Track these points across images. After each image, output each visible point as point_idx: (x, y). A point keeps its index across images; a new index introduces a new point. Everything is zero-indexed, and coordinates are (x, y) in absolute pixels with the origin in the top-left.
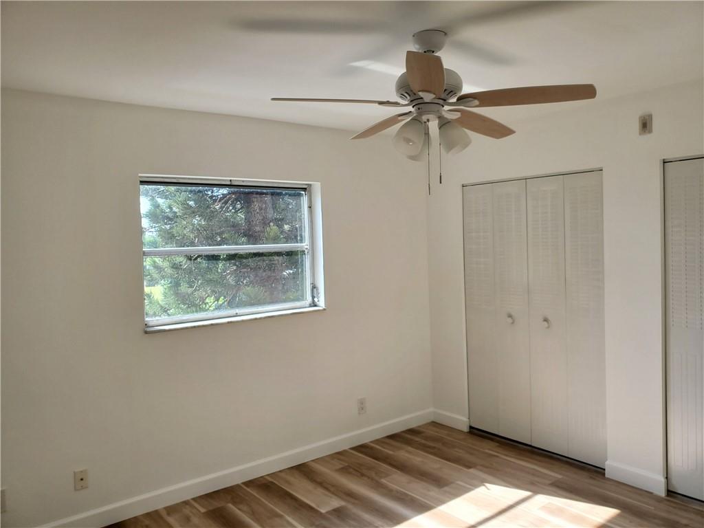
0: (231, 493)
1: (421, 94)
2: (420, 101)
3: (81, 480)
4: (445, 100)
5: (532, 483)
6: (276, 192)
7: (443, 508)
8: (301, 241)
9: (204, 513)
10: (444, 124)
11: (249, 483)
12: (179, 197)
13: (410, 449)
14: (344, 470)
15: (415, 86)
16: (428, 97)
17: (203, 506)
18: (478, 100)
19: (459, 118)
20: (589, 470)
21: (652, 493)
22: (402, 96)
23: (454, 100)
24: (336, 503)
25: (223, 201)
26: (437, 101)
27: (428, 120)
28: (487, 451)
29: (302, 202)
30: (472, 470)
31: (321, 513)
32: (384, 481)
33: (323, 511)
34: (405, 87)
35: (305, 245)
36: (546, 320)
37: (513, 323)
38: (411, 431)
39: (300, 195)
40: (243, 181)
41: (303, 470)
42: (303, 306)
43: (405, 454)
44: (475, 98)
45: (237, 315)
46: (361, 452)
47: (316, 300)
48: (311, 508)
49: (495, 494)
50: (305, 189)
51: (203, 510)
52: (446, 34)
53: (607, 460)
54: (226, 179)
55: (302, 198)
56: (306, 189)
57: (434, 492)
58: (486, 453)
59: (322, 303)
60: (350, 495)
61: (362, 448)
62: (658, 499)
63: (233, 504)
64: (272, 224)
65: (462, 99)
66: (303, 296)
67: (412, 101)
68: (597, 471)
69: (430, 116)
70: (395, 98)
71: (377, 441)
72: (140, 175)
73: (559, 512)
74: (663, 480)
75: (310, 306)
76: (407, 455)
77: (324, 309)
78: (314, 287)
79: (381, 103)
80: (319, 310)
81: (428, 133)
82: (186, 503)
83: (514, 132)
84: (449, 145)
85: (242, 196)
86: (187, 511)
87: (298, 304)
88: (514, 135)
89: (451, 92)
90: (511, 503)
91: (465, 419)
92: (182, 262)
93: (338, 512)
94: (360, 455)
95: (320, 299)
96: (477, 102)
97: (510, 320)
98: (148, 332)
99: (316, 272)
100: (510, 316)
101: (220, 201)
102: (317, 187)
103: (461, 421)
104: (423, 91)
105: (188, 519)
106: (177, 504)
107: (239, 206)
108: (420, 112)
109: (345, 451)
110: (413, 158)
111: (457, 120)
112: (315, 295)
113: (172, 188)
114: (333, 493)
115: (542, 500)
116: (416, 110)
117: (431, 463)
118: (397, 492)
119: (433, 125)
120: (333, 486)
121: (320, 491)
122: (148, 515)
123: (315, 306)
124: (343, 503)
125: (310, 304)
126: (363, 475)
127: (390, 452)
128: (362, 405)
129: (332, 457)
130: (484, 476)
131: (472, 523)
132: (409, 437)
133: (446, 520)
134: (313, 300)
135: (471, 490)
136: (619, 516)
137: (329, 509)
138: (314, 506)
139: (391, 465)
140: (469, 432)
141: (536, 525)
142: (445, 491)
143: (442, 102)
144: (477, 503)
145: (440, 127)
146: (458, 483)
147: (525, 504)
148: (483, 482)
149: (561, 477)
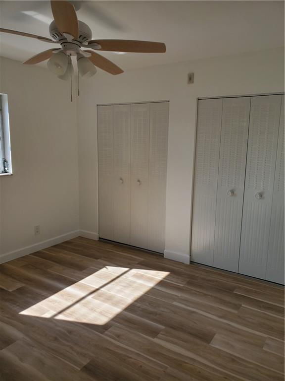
1: (65, 35)
2: (65, 41)
4: (81, 43)
5: (129, 264)
7: (82, 282)
10: (80, 58)
13: (65, 252)
14: (26, 266)
15: (61, 29)
16: (69, 38)
18: (101, 45)
19: (91, 57)
20: (156, 255)
21: (183, 263)
22: (54, 36)
23: (86, 43)
24: (19, 285)
26: (75, 42)
27: (71, 55)
28: (107, 250)
30: (99, 260)
31: (9, 293)
32: (49, 270)
33: (10, 291)
34: (54, 29)
36: (139, 181)
37: (122, 183)
38: (67, 242)
43: (62, 255)
44: (99, 44)
46: (36, 256)
47: (6, 169)
48: (3, 290)
49: (112, 271)
53: (164, 249)
57: (78, 273)
59: (10, 171)
60: (29, 280)
61: (37, 254)
62: (186, 266)
65: (92, 43)
67: (60, 40)
68: (160, 255)
69: (72, 52)
70: (49, 36)
71: (46, 249)
73: (141, 277)
74: (189, 256)
75: (3, 172)
77: (12, 175)
78: (5, 161)
80: (8, 175)
81: (71, 63)
83: (123, 72)
88: (123, 73)
89: (85, 38)
90: (117, 275)
91: (97, 234)
93: (20, 291)
95: (9, 168)
96: (100, 47)
97: (121, 181)
99: (6, 151)
100: (121, 179)
102: (5, 97)
103: (94, 235)
104: (65, 33)
108: (66, 49)
109: (26, 256)
110: (62, 77)
111: (89, 58)
112: (6, 166)
114: (18, 280)
115: (134, 271)
116: (62, 47)
117: (78, 258)
118: (56, 275)
119: (74, 59)
120: (18, 276)
121: (9, 279)
123: (6, 172)
124: (23, 285)
126: (37, 268)
127: (54, 254)
128: (37, 230)
129: (18, 259)
130: (105, 262)
131: (97, 287)
132: (65, 245)
133: (84, 287)
134: (5, 169)
135: (98, 270)
136: (168, 275)
137: (15, 289)
138: (5, 288)
139: (54, 261)
140: (99, 241)
141: (129, 285)
142: (83, 273)
143: (78, 43)
144: (100, 277)
145: (78, 59)
146: (91, 267)
147: (125, 275)
148: (104, 266)
149: (143, 259)
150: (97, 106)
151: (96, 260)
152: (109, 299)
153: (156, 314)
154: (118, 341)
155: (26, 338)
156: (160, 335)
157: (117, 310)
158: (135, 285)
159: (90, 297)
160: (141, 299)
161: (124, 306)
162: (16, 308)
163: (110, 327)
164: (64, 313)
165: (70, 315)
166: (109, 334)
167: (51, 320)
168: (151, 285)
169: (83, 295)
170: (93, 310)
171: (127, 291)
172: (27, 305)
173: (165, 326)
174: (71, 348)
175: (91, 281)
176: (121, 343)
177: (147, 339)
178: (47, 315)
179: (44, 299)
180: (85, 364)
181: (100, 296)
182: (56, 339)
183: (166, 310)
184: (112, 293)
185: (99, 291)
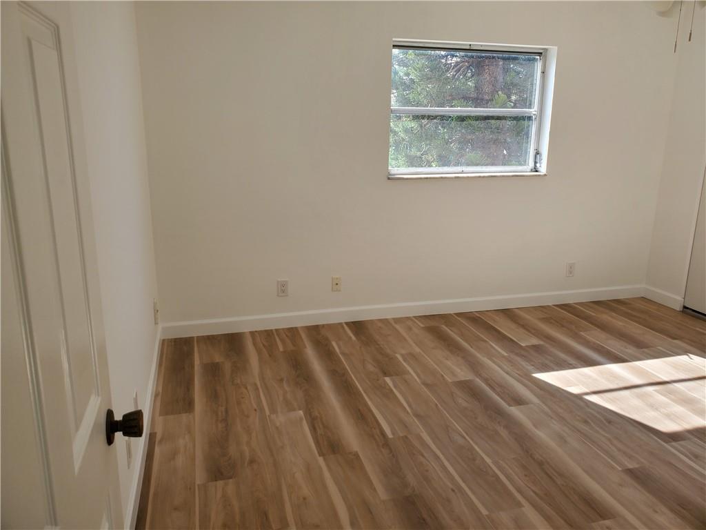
0: (444, 318)
3: (336, 284)
6: (510, 56)
7: (638, 363)
8: (530, 107)
9: (423, 327)
11: (458, 314)
12: (418, 64)
13: (614, 314)
14: (547, 320)
17: (422, 323)
24: (535, 341)
25: (456, 69)
28: (698, 329)
29: (536, 67)
30: (676, 341)
31: (521, 347)
32: (582, 334)
33: (523, 345)
35: (533, 111)
38: (618, 301)
39: (534, 60)
40: (481, 46)
41: (507, 313)
42: (526, 169)
43: (606, 317)
45: (462, 172)
46: (564, 310)
47: (538, 165)
48: (512, 341)
49: (700, 363)
51: (422, 326)
54: (465, 43)
55: (536, 64)
56: (541, 53)
57: (632, 350)
58: (696, 331)
59: (543, 169)
60: (549, 338)
61: (565, 307)
63: (446, 326)
64: (500, 93)
66: (525, 161)
71: (581, 304)
72: (394, 39)
75: (532, 171)
76: (609, 318)
77: (545, 175)
78: (537, 153)
80: (539, 175)
82: (409, 318)
86: (409, 323)
87: (520, 168)
91: (680, 298)
92: (413, 127)
93: (537, 348)
94: (562, 311)
95: (542, 165)
98: (390, 178)
99: (541, 139)
101: (453, 68)
102: (553, 51)
103: (676, 300)
105: (410, 329)
106: (402, 318)
109: (548, 306)
112: (538, 161)
114: (533, 334)
117: (635, 329)
118: (594, 343)
120: (534, 329)
121: (522, 330)
122: (380, 320)
123: (537, 171)
124: (542, 343)
125: (531, 170)
126: (563, 326)
127: (593, 314)
128: (571, 269)
129: (536, 308)
130: (689, 347)
132: (614, 305)
133: (640, 372)
134: (535, 166)
135: (672, 356)
137: (529, 344)
138: (515, 340)
139: (592, 324)
140: (683, 311)
142: (643, 352)
144: (675, 366)
146: (659, 348)
148: (686, 352)
151: (670, 340)
152: (686, 401)
154: (695, 462)
155: (541, 404)
159: (650, 389)
162: (530, 368)
163: (683, 439)
164: (603, 395)
165: (612, 401)
166: (679, 447)
167: (579, 397)
172: (547, 369)
174: (609, 440)
175: (657, 367)
176: (700, 466)
178: (575, 390)
179: (571, 368)
180: (630, 467)
181: (670, 392)
182: (586, 422)
184: (695, 395)
185: (671, 386)
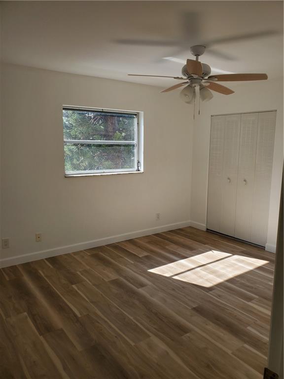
0: (100, 248)
1: (192, 75)
2: (192, 78)
3: (38, 237)
4: (203, 78)
5: (232, 251)
6: (122, 115)
7: (192, 258)
8: (133, 140)
10: (202, 88)
11: (108, 245)
12: (74, 116)
13: (179, 236)
14: (149, 242)
15: (190, 72)
16: (195, 76)
22: (184, 75)
23: (207, 78)
24: (146, 254)
26: (199, 78)
29: (134, 121)
30: (206, 245)
31: (139, 257)
32: (167, 247)
34: (185, 71)
35: (135, 142)
36: (245, 181)
37: (230, 182)
38: (179, 229)
39: (133, 117)
41: (131, 241)
42: (134, 170)
43: (176, 238)
44: (216, 77)
45: (104, 173)
47: (139, 168)
48: (135, 255)
49: (217, 254)
50: (136, 115)
51: (89, 254)
52: (205, 47)
53: (266, 243)
54: (100, 108)
55: (134, 119)
57: (188, 252)
58: (213, 240)
59: (142, 170)
60: (152, 251)
61: (157, 235)
63: (102, 252)
64: (117, 132)
65: (210, 77)
66: (133, 166)
67: (188, 77)
68: (261, 248)
69: (196, 85)
70: (181, 76)
71: (164, 233)
72: (63, 105)
73: (242, 261)
75: (137, 171)
77: (143, 172)
78: (139, 162)
79: (175, 78)
80: (140, 173)
81: (195, 92)
82: (81, 251)
83: (234, 92)
84: (203, 97)
85: (103, 117)
86: (82, 254)
87: (131, 169)
88: (234, 93)
89: (206, 74)
90: (222, 258)
91: (205, 225)
92: (73, 149)
93: (147, 257)
94: (157, 237)
95: (141, 168)
96: (216, 79)
97: (229, 181)
98: (66, 177)
99: (139, 155)
100: (229, 179)
102: (142, 114)
103: (203, 226)
105: (83, 257)
106: (78, 252)
107: (100, 122)
108: (192, 82)
109: (150, 235)
110: (188, 103)
111: (208, 86)
112: (139, 166)
113: (71, 112)
114: (144, 250)
115: (236, 257)
116: (190, 81)
117: (189, 242)
118: (172, 251)
119: (197, 88)
120: (144, 248)
121: (138, 249)
123: (139, 171)
124: (149, 254)
126: (157, 244)
127: (170, 237)
128: (158, 216)
129: (144, 237)
130: (211, 247)
131: (205, 263)
132: (178, 231)
133: (193, 262)
135: (205, 252)
136: (268, 263)
137: (143, 256)
139: (172, 242)
140: (207, 231)
141: (231, 265)
142: (193, 252)
143: (201, 78)
144: (207, 257)
145: (200, 90)
146: (200, 249)
147: (228, 258)
148: (210, 250)
149: (245, 249)
150: (212, 116)
151: (203, 245)
152: (214, 272)
153: (252, 288)
156: (253, 301)
157: (220, 280)
158: (236, 266)
159: (199, 269)
160: (240, 276)
161: (226, 279)
162: (145, 267)
163: (214, 290)
164: (179, 275)
165: (183, 277)
166: (213, 293)
167: (170, 278)
168: (251, 268)
169: (193, 267)
170: (200, 277)
171: (229, 269)
172: (153, 267)
173: (259, 296)
174: (185, 296)
175: (200, 258)
177: (243, 302)
178: (167, 275)
179: (164, 265)
180: (194, 306)
181: (206, 269)
182: (173, 290)
183: (261, 286)
184: (217, 269)
185: (206, 266)
